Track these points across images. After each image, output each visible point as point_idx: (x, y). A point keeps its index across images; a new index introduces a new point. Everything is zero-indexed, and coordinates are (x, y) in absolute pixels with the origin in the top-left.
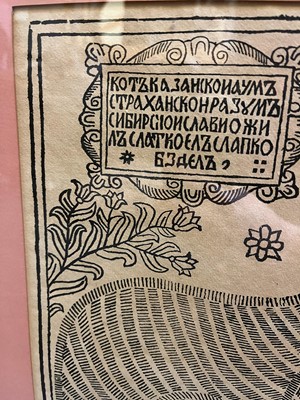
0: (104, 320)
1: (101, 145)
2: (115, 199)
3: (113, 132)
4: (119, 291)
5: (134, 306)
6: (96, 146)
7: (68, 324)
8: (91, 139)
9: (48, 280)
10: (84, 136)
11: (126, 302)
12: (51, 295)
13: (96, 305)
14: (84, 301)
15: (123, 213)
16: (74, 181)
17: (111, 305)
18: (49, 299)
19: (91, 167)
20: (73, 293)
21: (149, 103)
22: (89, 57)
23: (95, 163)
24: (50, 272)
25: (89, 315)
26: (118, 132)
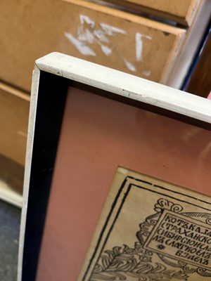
1: (148, 238)
2: (145, 258)
3: (158, 236)
6: (145, 238)
8: (143, 234)
9: (93, 272)
10: (140, 231)
15: (148, 264)
19: (138, 244)
21: (185, 233)
22: (158, 203)
23: (141, 243)
26: (161, 237)
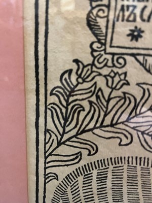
0: (95, 191)
1: (108, 21)
2: (117, 79)
3: (123, 6)
4: (111, 167)
5: (125, 182)
6: (102, 23)
7: (61, 191)
8: (97, 16)
9: (45, 152)
10: (91, 12)
11: (117, 177)
12: (47, 165)
13: (88, 177)
14: (77, 173)
15: (124, 93)
16: (76, 61)
17: (102, 179)
18: (45, 168)
19: (95, 46)
20: (67, 165)
23: (99, 41)
24: (48, 146)
25: (81, 184)
26: (128, 7)
